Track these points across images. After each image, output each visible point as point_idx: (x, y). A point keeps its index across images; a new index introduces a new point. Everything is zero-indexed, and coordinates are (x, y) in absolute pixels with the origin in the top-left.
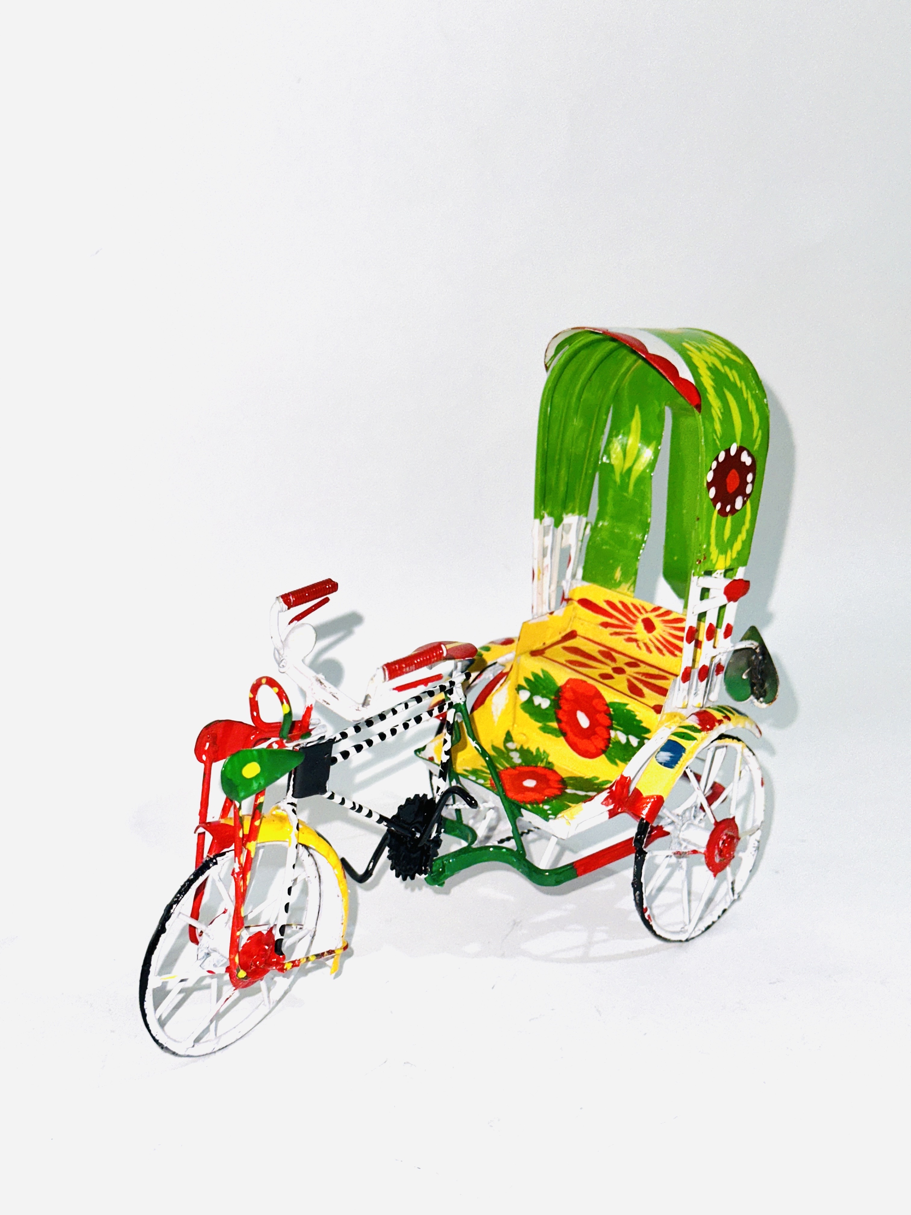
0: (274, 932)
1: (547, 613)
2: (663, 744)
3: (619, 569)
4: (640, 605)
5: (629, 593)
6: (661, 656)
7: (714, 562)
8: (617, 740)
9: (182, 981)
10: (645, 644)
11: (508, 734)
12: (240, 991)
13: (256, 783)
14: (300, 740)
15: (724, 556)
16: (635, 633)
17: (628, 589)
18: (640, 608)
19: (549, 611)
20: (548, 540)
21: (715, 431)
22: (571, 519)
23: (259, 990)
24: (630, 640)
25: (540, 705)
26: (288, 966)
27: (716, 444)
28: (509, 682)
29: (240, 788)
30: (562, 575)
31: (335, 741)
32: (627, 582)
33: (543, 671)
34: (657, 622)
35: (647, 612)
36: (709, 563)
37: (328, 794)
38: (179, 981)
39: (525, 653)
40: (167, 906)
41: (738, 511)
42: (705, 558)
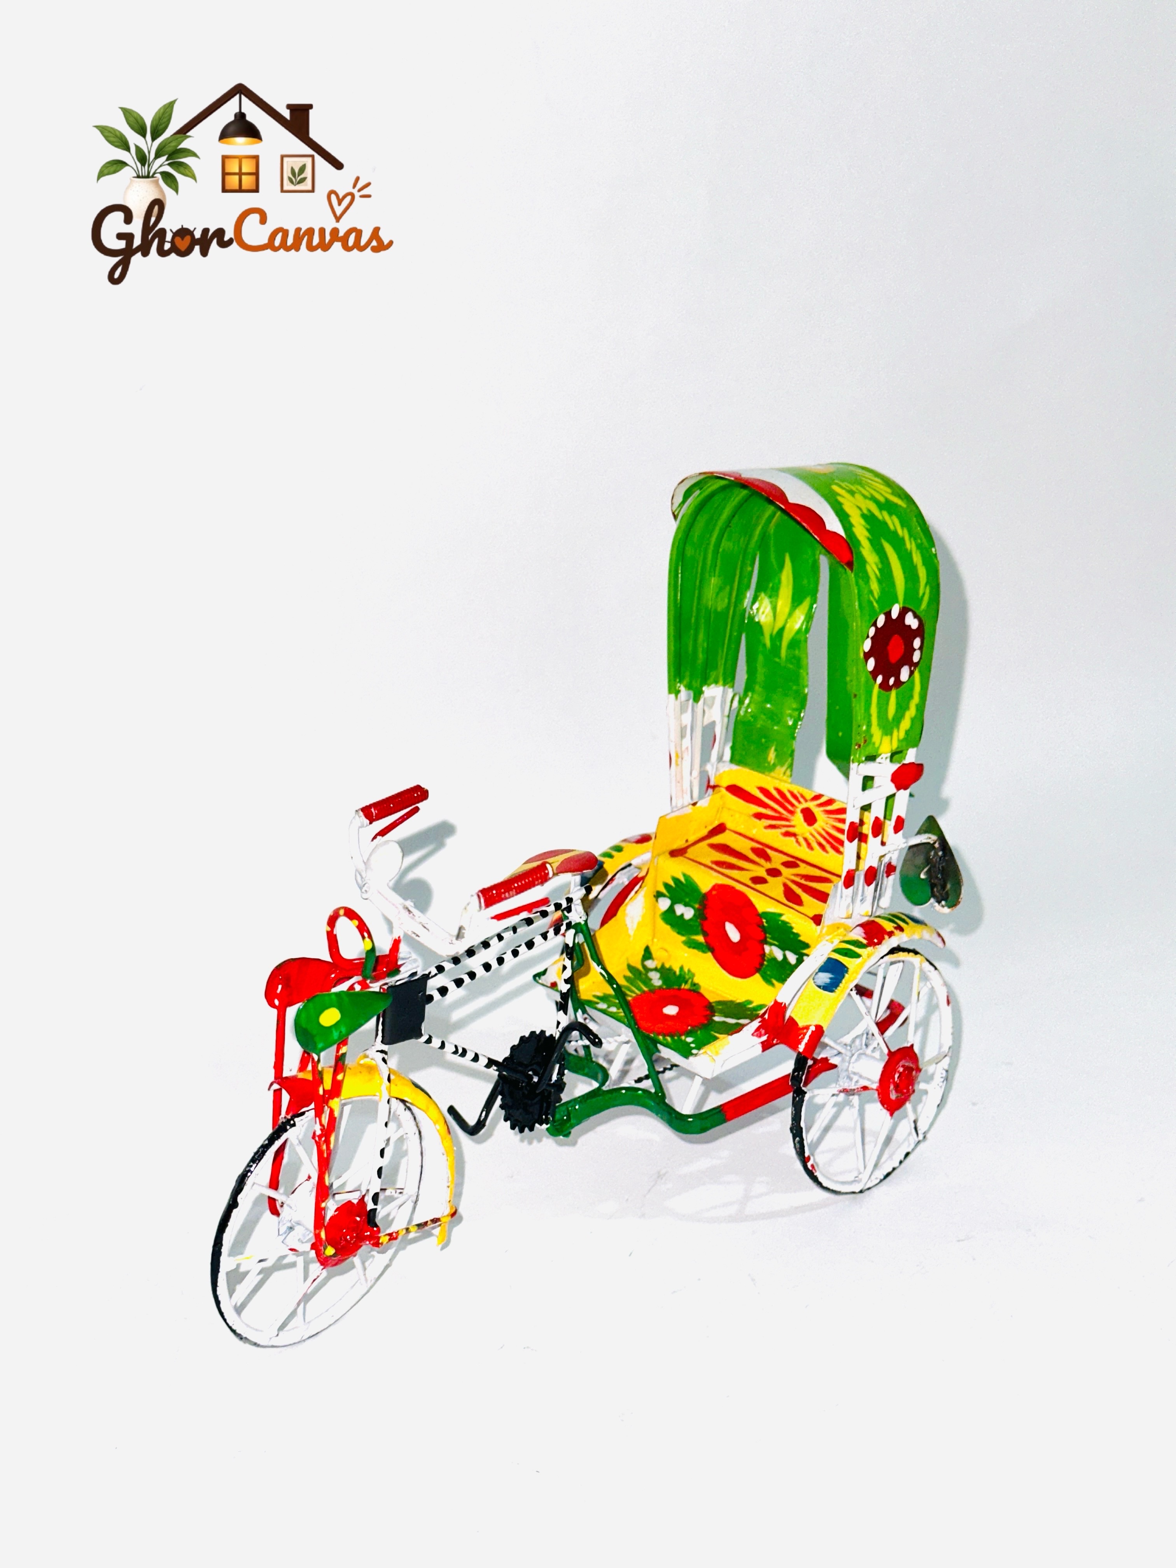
0: (366, 1199)
1: (689, 804)
2: (823, 964)
3: (773, 749)
4: (799, 793)
5: (785, 778)
6: (824, 853)
7: (877, 745)
8: (772, 956)
9: (261, 1261)
10: (806, 840)
11: (647, 950)
12: (327, 1271)
13: (336, 1031)
14: (387, 978)
15: (889, 737)
16: (793, 826)
17: (784, 773)
18: (798, 796)
19: (692, 802)
20: (687, 719)
21: (871, 592)
22: (713, 692)
23: (353, 1267)
24: (787, 834)
25: (682, 915)
26: (384, 1239)
27: (874, 607)
28: (645, 889)
29: (317, 1039)
30: (705, 758)
31: (430, 976)
32: (782, 765)
33: (684, 875)
34: (818, 812)
35: (806, 801)
36: (871, 746)
37: (425, 1038)
38: (258, 1261)
39: (664, 853)
40: (239, 1176)
41: (904, 683)
42: (865, 741)
